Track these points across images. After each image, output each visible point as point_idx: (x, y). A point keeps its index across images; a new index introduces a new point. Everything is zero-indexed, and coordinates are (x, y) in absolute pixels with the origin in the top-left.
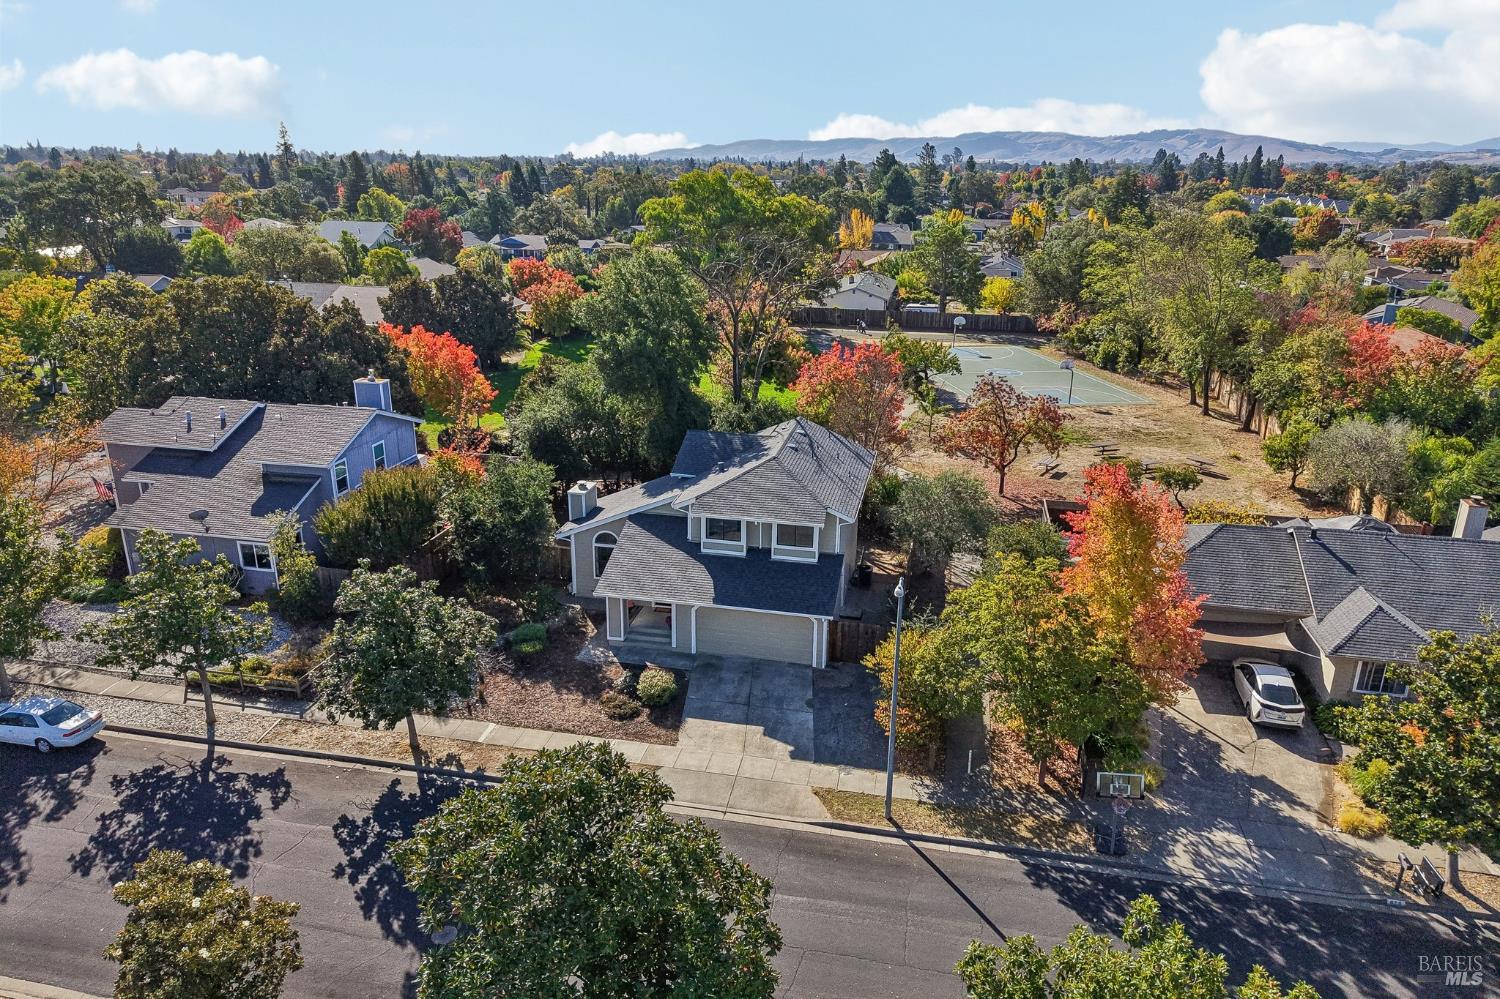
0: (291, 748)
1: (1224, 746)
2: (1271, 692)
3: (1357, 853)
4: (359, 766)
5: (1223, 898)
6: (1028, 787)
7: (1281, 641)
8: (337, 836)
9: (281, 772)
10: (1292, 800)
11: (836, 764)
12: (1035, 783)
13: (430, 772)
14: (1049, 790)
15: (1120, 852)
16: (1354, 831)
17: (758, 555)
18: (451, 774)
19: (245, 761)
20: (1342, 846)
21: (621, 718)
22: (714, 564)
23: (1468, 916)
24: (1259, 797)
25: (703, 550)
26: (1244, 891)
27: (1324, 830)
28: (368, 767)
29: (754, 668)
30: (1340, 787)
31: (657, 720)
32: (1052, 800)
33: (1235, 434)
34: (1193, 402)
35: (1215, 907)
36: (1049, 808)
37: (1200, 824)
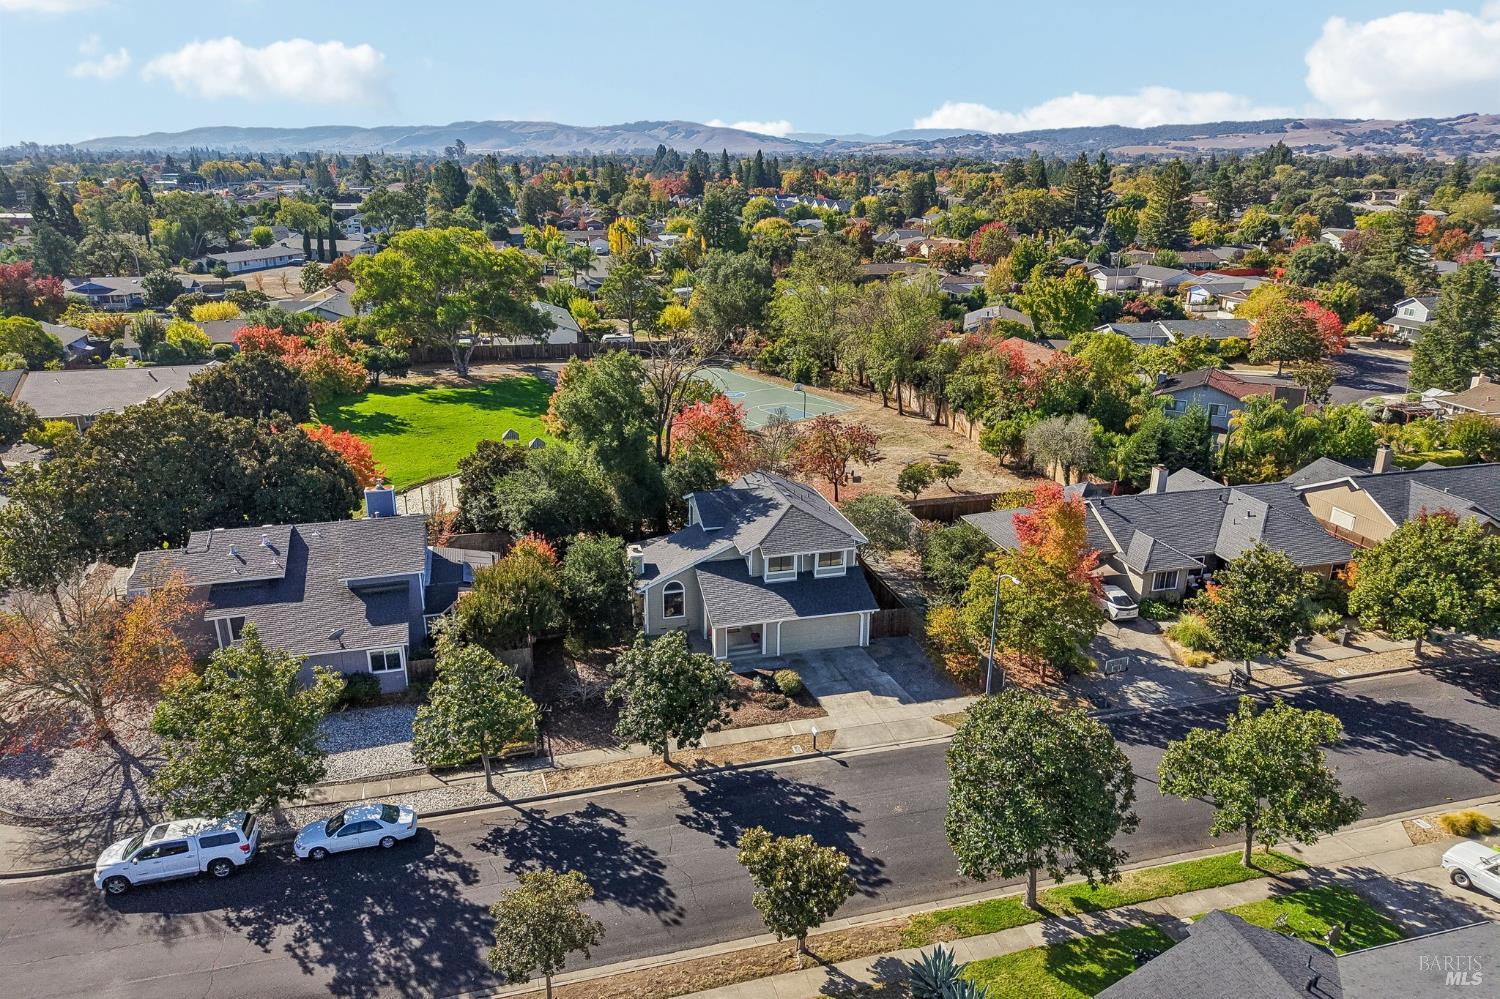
0: (578, 789)
1: (1109, 638)
2: (1117, 600)
3: (1202, 675)
4: (641, 786)
5: (1167, 712)
6: (1038, 685)
7: (1107, 570)
8: (690, 827)
9: (591, 805)
10: (1159, 658)
11: (930, 700)
12: (1039, 681)
13: (695, 774)
14: (1049, 684)
15: (1109, 706)
16: (1195, 665)
17: (806, 576)
18: (710, 772)
19: (558, 807)
20: (1195, 674)
21: (780, 708)
22: (779, 588)
23: (1263, 691)
24: (1144, 660)
25: (766, 581)
26: (1171, 707)
27: (1182, 669)
28: (650, 784)
29: (827, 656)
30: (1172, 644)
31: (804, 703)
32: (1055, 689)
33: (932, 429)
34: (886, 406)
35: (1167, 718)
36: (1058, 694)
37: (1131, 682)
